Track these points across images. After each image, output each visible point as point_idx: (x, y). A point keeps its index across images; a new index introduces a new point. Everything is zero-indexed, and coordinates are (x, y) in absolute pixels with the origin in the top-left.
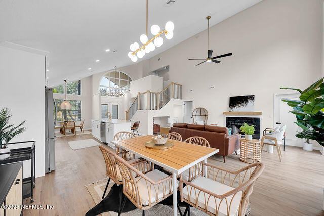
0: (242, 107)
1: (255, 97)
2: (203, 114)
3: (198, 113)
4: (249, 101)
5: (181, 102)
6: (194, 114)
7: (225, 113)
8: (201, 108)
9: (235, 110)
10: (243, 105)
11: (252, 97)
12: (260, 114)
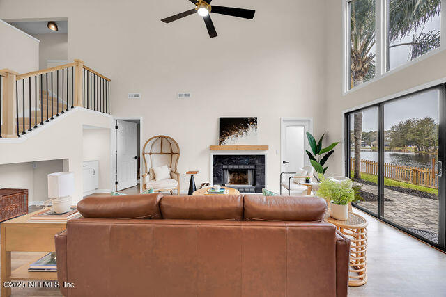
0: (239, 136)
1: (258, 121)
2: (166, 149)
3: (157, 149)
4: (250, 126)
5: (108, 120)
6: (147, 150)
7: (211, 148)
8: (162, 137)
9: (229, 141)
10: (242, 134)
11: (253, 121)
12: (266, 148)
